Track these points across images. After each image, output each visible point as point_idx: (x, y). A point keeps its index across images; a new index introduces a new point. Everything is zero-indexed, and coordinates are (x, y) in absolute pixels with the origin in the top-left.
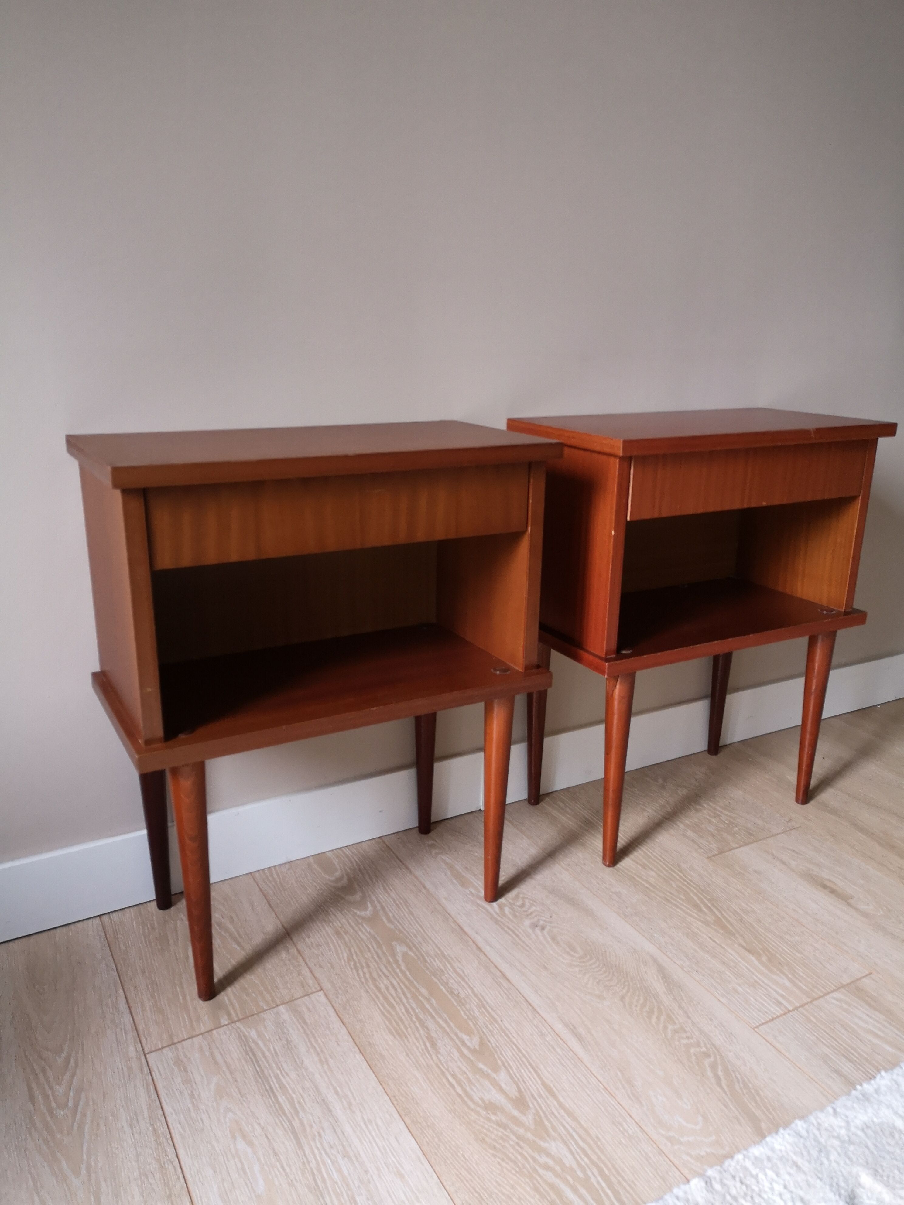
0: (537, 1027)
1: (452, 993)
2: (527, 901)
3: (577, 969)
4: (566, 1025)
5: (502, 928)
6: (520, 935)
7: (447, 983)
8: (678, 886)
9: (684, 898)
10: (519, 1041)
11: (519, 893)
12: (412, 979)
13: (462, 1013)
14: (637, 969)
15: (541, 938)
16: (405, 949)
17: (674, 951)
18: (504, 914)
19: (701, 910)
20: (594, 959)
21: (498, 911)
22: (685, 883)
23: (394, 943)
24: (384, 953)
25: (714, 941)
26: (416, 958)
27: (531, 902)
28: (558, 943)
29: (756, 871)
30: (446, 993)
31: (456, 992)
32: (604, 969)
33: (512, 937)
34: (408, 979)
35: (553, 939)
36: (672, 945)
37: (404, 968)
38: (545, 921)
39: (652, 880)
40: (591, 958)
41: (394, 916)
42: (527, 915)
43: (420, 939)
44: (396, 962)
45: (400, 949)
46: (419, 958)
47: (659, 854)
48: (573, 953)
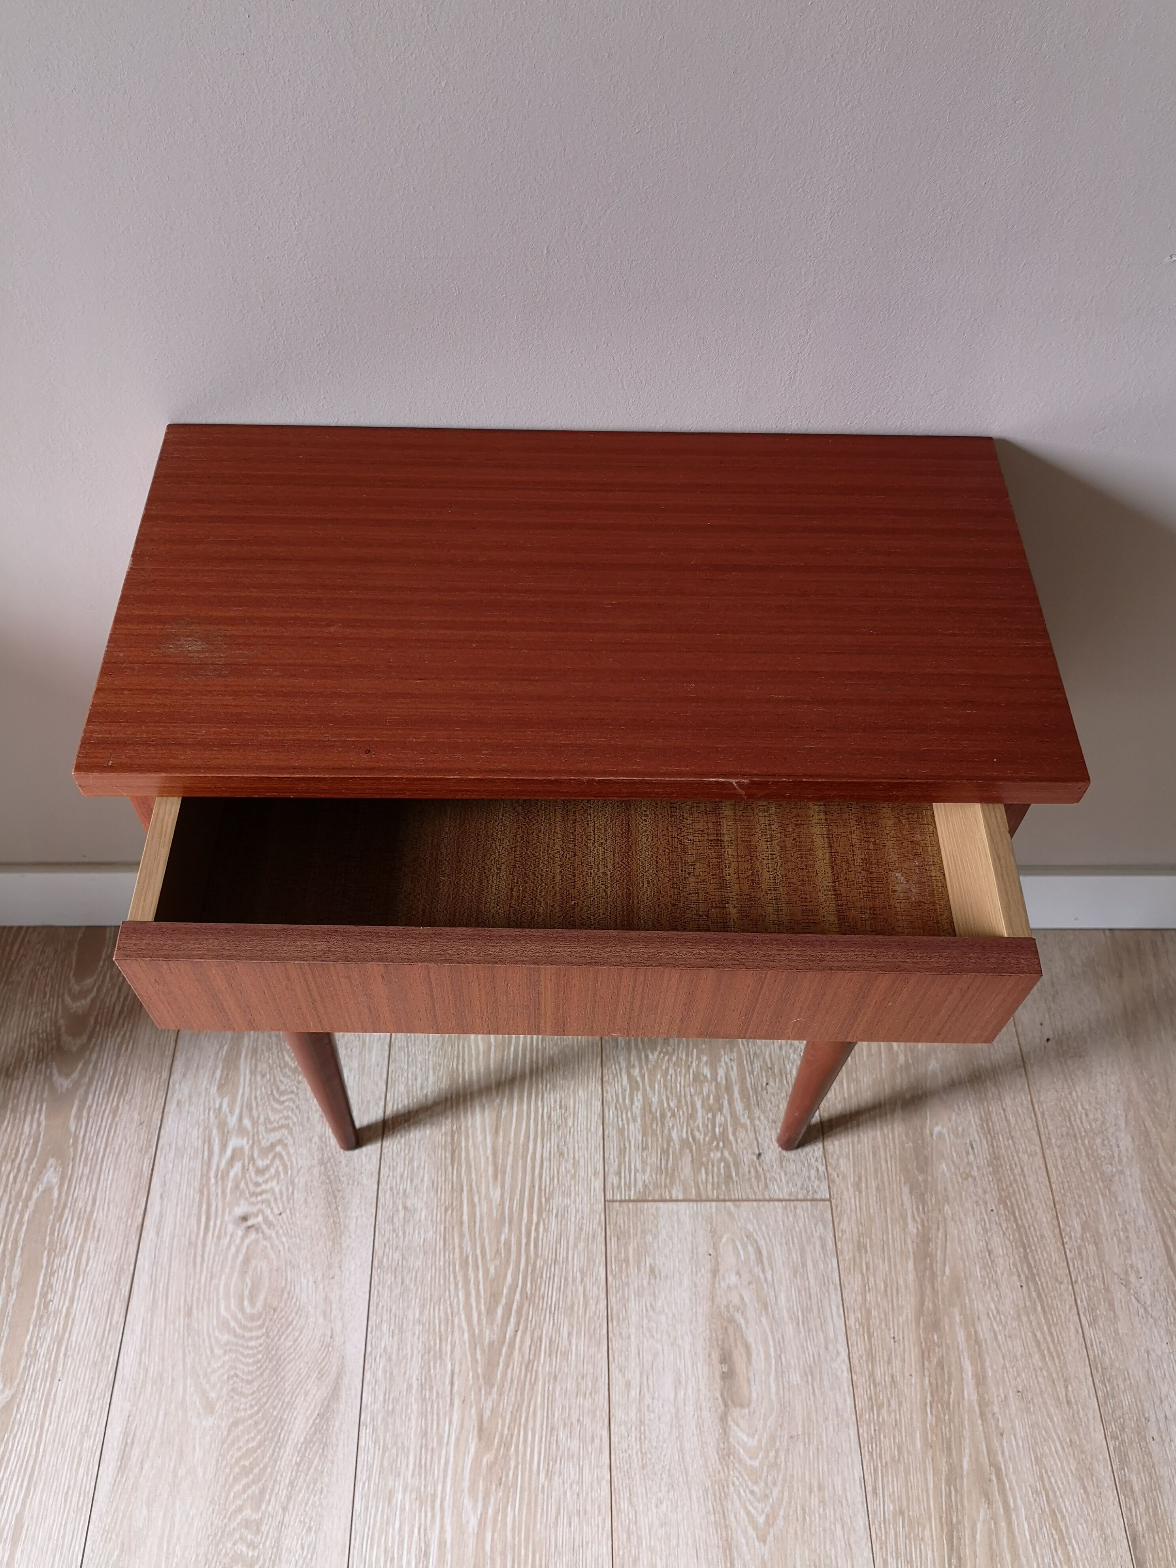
0: (91, 1414)
1: (44, 1295)
2: (277, 1162)
3: (225, 1337)
4: (126, 1434)
5: (200, 1206)
6: (211, 1229)
7: (52, 1274)
8: (508, 1243)
9: (492, 1270)
10: (51, 1428)
11: (280, 1141)
12: (21, 1243)
13: (28, 1337)
14: (301, 1382)
15: (233, 1249)
16: (55, 1180)
17: (380, 1373)
18: (224, 1176)
19: (491, 1312)
20: (264, 1330)
21: (223, 1165)
22: (524, 1241)
23: (51, 1161)
24: (26, 1175)
25: (452, 1384)
26: (55, 1204)
27: (281, 1169)
28: (243, 1273)
29: (652, 1270)
30: (39, 1290)
31: (50, 1296)
32: (260, 1356)
33: (199, 1228)
34: (16, 1241)
35: (247, 1260)
36: (390, 1359)
37: (26, 1218)
38: (266, 1219)
39: (482, 1209)
40: (261, 1327)
41: (90, 1107)
42: (253, 1194)
43: (87, 1171)
44: (29, 1197)
45: (51, 1176)
46: (57, 1208)
47: (546, 1154)
48: (246, 1303)
